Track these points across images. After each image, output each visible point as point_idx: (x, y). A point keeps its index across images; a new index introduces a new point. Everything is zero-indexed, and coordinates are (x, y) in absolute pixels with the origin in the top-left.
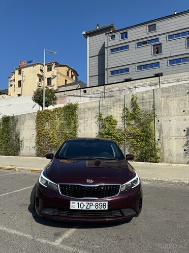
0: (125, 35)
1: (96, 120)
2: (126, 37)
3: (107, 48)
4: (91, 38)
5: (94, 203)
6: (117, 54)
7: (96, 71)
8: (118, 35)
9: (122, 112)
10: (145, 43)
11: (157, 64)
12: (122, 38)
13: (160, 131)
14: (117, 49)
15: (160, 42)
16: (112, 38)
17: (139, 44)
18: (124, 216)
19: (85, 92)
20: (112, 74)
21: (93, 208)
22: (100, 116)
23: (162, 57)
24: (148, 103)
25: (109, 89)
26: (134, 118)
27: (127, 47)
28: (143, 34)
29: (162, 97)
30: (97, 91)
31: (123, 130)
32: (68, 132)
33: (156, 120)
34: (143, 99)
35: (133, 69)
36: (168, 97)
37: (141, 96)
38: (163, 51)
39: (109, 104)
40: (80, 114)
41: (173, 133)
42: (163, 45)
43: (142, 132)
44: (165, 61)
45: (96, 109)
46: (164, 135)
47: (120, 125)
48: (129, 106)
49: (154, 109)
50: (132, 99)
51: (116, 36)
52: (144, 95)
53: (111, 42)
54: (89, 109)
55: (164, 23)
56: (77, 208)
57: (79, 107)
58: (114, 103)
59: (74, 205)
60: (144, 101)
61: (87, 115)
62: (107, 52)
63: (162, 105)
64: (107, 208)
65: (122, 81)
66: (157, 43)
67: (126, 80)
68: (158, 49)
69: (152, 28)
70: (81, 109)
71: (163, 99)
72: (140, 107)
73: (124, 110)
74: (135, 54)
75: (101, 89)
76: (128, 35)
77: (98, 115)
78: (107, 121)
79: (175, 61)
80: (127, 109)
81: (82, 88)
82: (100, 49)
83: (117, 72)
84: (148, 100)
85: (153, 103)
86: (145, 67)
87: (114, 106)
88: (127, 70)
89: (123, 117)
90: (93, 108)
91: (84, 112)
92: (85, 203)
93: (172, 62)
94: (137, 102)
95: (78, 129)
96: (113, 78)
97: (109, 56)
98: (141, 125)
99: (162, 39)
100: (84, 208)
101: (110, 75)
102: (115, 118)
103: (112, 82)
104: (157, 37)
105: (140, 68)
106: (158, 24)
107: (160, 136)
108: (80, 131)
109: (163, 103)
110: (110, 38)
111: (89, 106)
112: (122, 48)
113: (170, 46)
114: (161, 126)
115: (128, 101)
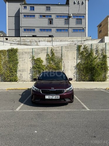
0: (32, 8)
1: (31, 59)
2: (33, 9)
3: (21, 13)
4: (9, 3)
5: (54, 96)
6: (27, 19)
7: (13, 27)
8: (28, 7)
9: (46, 56)
10: (44, 16)
11: (50, 30)
12: (31, 9)
13: (64, 67)
14: (28, 16)
15: (52, 18)
16: (24, 8)
17: (41, 16)
18: (66, 101)
19: (7, 39)
20: (24, 31)
21: (54, 98)
22: (33, 57)
23: (53, 26)
24: (59, 53)
25: (23, 39)
26: (52, 60)
27: (34, 16)
28: (43, 11)
29: (65, 50)
30: (15, 40)
31: (46, 66)
32: (11, 66)
33: (62, 62)
34: (57, 51)
35: (37, 30)
36: (68, 51)
37: (56, 49)
38: (54, 23)
39: (38, 51)
40: (20, 55)
41: (70, 68)
42: (54, 20)
43: (56, 67)
44: (55, 29)
45: (30, 53)
46: (66, 69)
47: (45, 63)
48: (49, 53)
49: (62, 56)
50: (51, 50)
51: (27, 7)
52: (57, 48)
53: (24, 10)
54: (26, 53)
55: (54, 8)
56: (48, 98)
57: (19, 51)
58: (41, 51)
59: (47, 97)
60: (57, 52)
61: (24, 56)
62: (21, 16)
63: (65, 55)
64: (59, 98)
65: (31, 36)
66: (50, 18)
67: (33, 36)
68: (51, 22)
69: (48, 9)
70: (20, 52)
71: (66, 52)
72: (55, 54)
73: (47, 55)
74: (39, 21)
75: (18, 39)
76: (35, 9)
77: (32, 57)
78: (38, 60)
79: (59, 30)
80: (48, 55)
81: (5, 37)
82: (16, 13)
83: (28, 30)
84: (59, 51)
85: (61, 53)
86: (44, 30)
87: (42, 53)
88: (34, 30)
89: (46, 59)
90: (29, 53)
91: (23, 54)
92: (51, 96)
93: (58, 30)
94: (54, 52)
95: (19, 64)
96: (25, 33)
97: (22, 19)
98: (56, 64)
99: (53, 17)
100: (51, 98)
101: (23, 31)
102: (42, 59)
103: (25, 36)
104: (51, 15)
105: (41, 30)
106: (52, 7)
107: (64, 69)
108: (20, 66)
109: (66, 53)
110: (24, 7)
111: (26, 51)
112: (31, 16)
113: (57, 21)
114: (64, 64)
115: (49, 51)
